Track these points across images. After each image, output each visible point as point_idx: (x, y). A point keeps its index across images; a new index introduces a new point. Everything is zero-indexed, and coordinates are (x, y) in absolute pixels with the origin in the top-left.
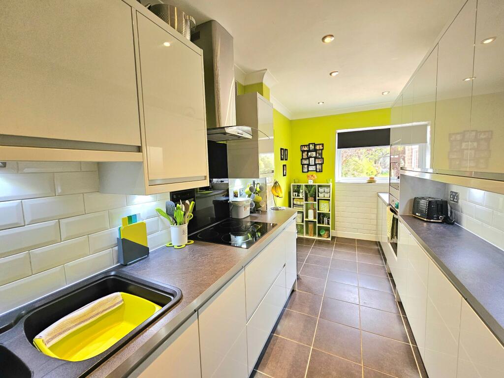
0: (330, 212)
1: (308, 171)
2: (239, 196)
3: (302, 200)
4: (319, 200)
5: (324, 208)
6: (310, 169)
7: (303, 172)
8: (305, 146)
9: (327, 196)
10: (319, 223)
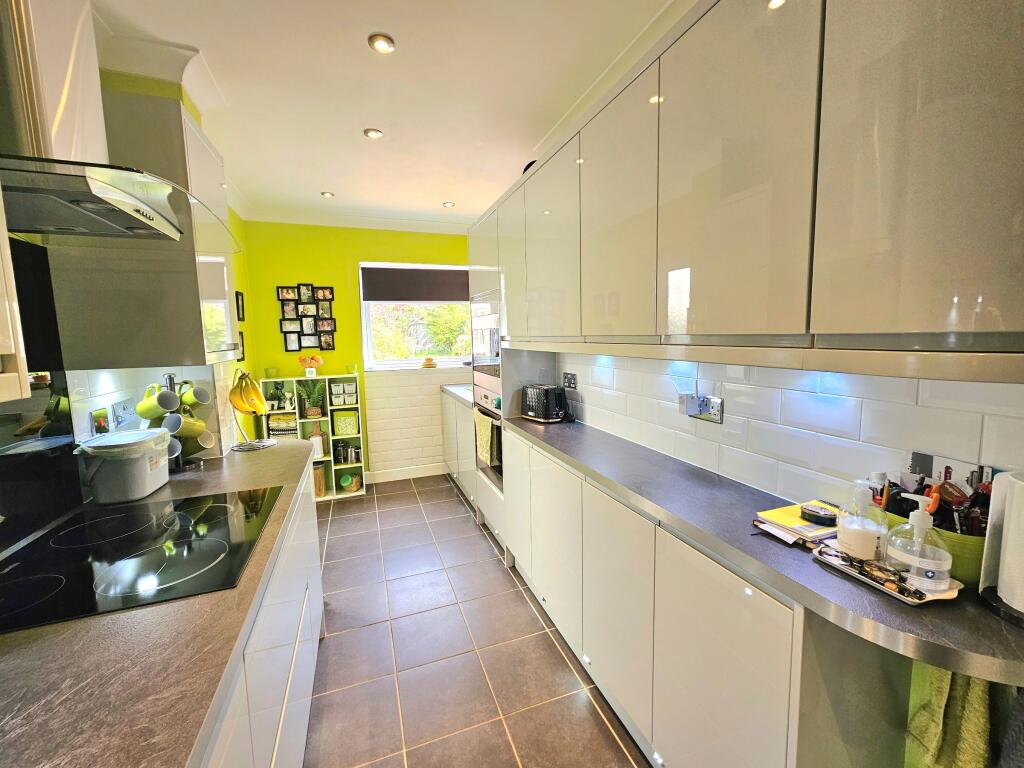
0: (361, 435)
1: (301, 347)
2: (112, 425)
3: (292, 417)
4: (332, 411)
5: (346, 428)
6: (304, 344)
7: (287, 350)
8: (287, 288)
9: (351, 401)
10: (337, 461)
